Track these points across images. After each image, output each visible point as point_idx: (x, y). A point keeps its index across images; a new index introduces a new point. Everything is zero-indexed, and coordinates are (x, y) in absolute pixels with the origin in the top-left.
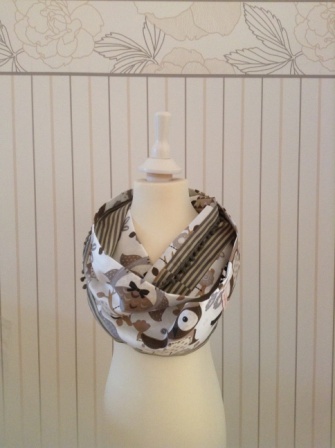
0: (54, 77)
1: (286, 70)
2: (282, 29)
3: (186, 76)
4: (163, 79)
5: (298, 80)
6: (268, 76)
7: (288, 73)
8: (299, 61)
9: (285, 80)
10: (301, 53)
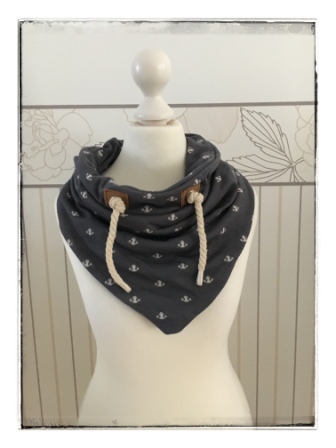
0: (45, 190)
1: (285, 178)
2: (282, 134)
5: (298, 187)
6: (266, 184)
7: (288, 181)
8: (299, 167)
9: (284, 187)
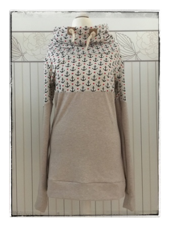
0: (39, 63)
1: (134, 59)
2: (131, 42)
5: (139, 62)
6: (126, 61)
8: (138, 55)
9: (133, 63)
10: (139, 52)
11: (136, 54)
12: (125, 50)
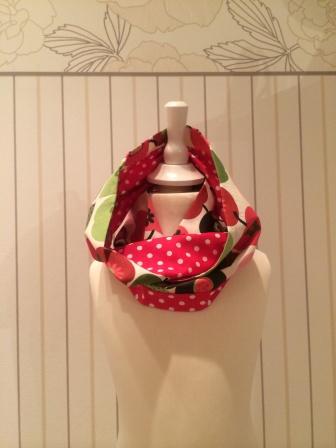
1: (280, 66)
2: (272, 18)
3: (157, 75)
4: (130, 78)
5: (295, 78)
6: (257, 73)
7: (283, 70)
8: (295, 55)
9: (280, 78)
10: (297, 46)
11: (286, 54)
12: (253, 41)
